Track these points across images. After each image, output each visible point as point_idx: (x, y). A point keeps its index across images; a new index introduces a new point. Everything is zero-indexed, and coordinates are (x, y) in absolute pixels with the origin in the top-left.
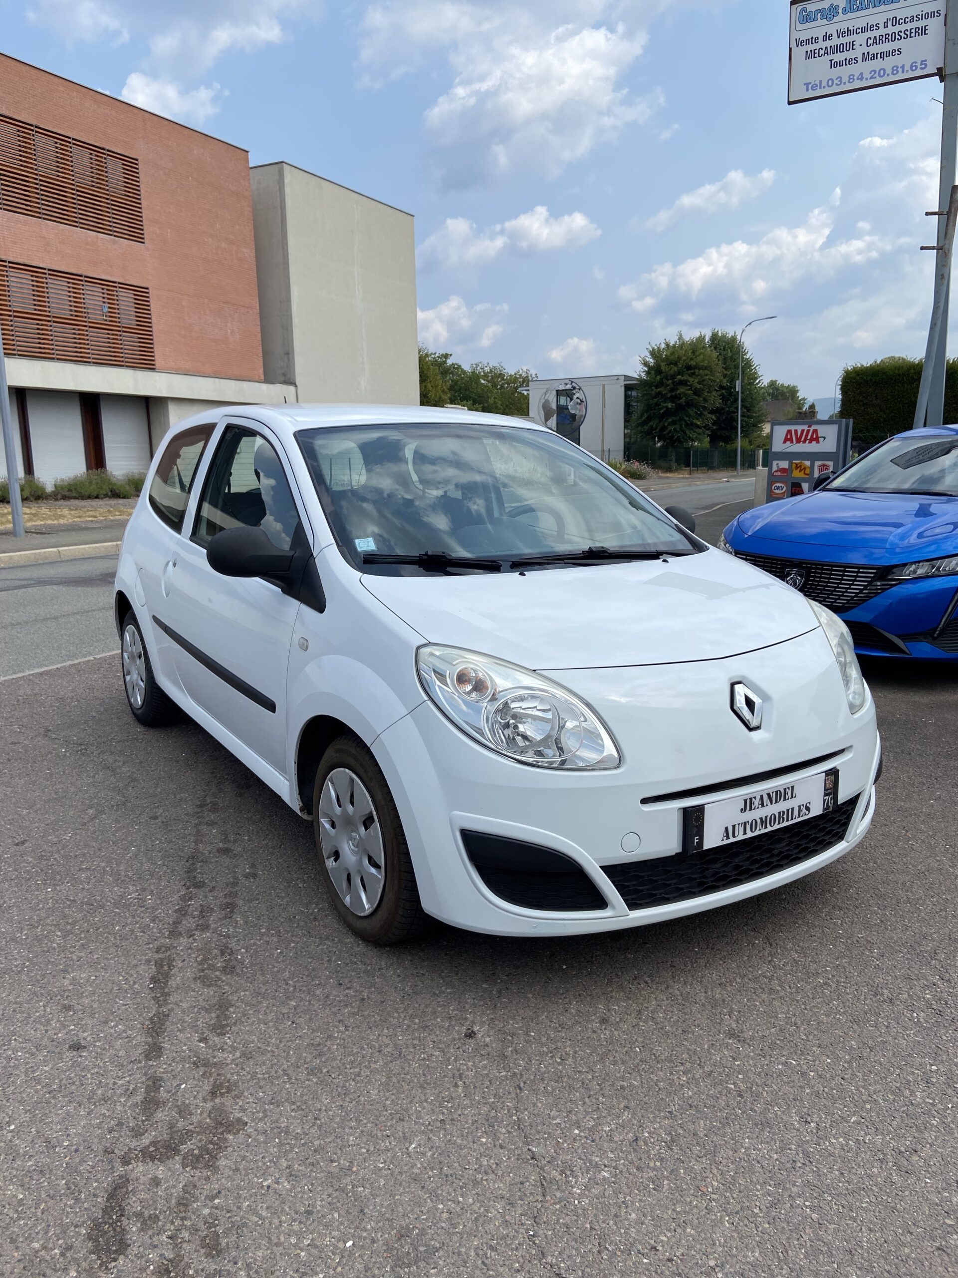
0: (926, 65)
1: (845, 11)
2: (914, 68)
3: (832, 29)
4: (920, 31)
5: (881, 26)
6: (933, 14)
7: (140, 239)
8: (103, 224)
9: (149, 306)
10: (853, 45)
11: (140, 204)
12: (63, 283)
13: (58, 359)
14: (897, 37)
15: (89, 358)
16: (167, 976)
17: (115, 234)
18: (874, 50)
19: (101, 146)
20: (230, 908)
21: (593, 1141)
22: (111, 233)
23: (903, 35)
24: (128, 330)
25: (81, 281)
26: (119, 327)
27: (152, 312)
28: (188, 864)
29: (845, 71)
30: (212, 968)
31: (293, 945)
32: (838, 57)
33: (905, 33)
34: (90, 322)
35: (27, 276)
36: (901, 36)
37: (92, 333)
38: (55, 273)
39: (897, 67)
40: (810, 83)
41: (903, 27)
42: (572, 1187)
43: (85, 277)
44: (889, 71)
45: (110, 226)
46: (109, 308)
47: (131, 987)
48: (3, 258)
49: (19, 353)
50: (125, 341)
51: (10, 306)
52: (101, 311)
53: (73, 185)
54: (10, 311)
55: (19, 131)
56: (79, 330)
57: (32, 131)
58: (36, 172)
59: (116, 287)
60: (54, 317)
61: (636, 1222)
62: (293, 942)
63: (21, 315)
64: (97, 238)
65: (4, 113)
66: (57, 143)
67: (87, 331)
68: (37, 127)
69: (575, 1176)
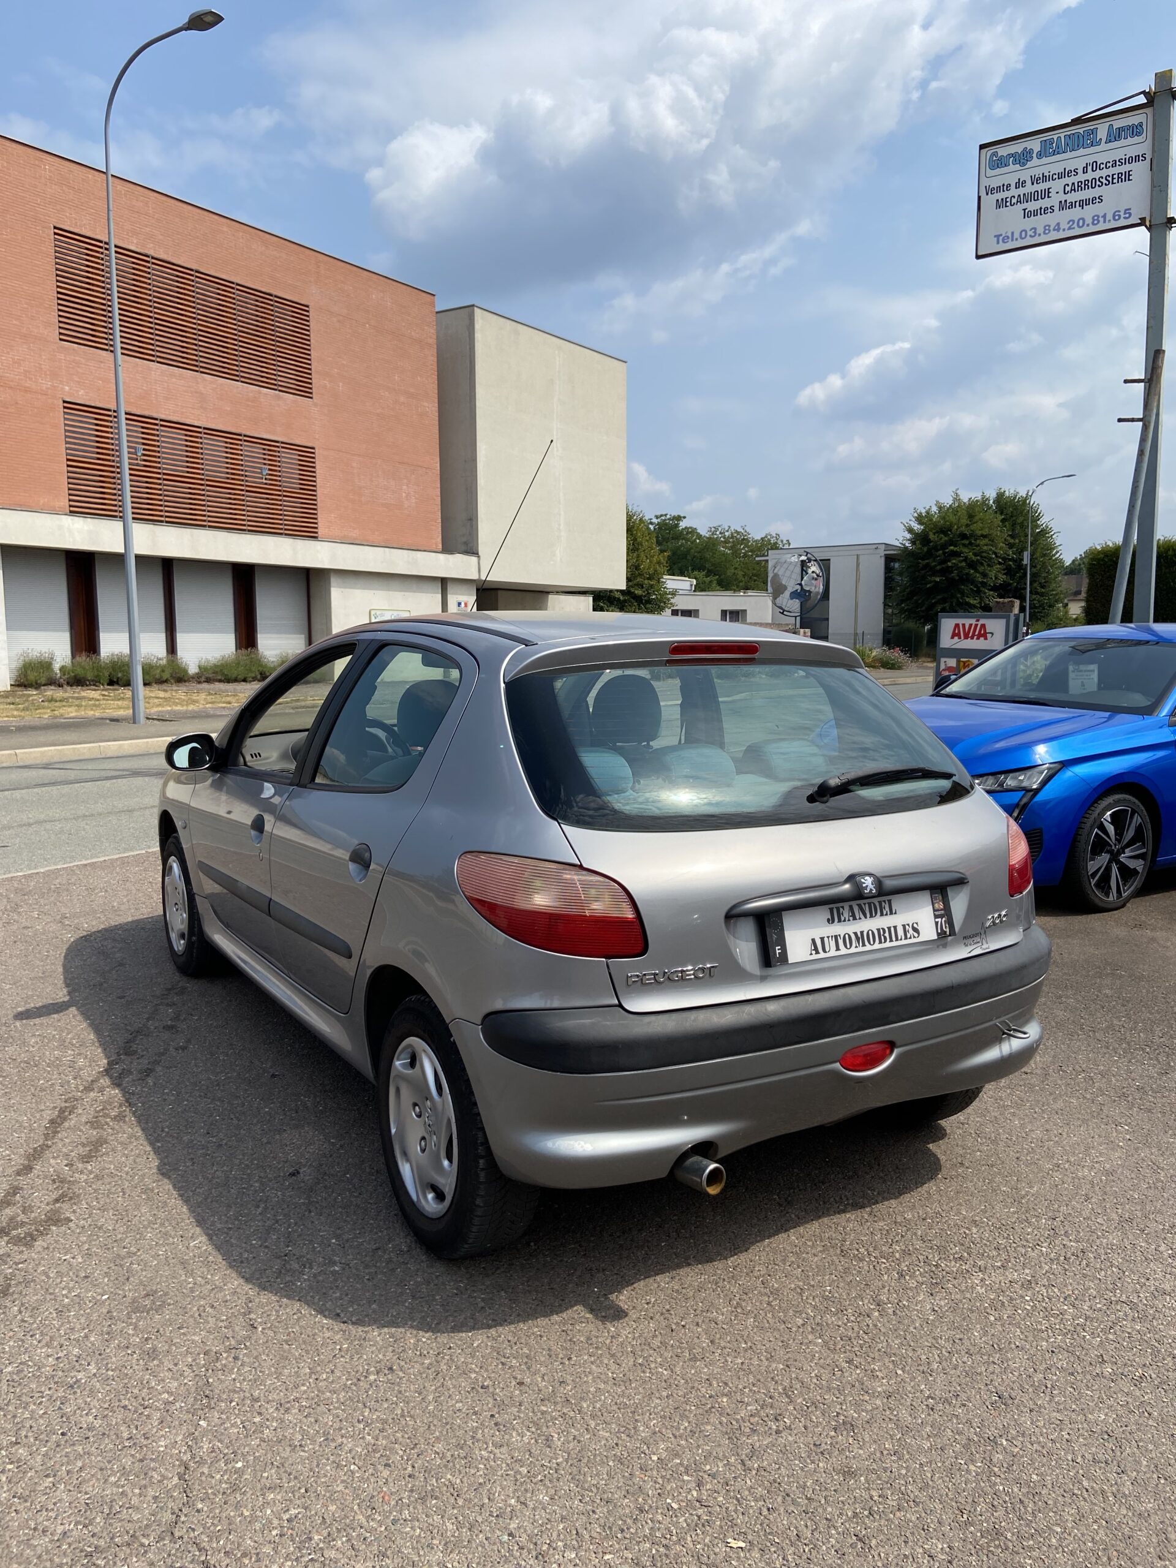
0: (1130, 214)
1: (1040, 156)
2: (1117, 217)
3: (1025, 175)
4: (1123, 177)
5: (1080, 171)
6: (1137, 158)
7: (305, 393)
8: (267, 378)
9: (314, 467)
10: (1049, 193)
11: (309, 355)
12: (220, 443)
13: (210, 527)
14: (1098, 183)
15: (244, 525)
16: (65, 1119)
17: (280, 388)
18: (1072, 197)
19: (268, 291)
22: (275, 387)
23: (1104, 181)
24: (288, 494)
25: (240, 440)
26: (280, 491)
27: (317, 475)
28: (130, 1036)
29: (1040, 221)
30: (106, 1116)
31: (186, 1103)
32: (1032, 206)
33: (1106, 179)
34: (247, 486)
35: (180, 435)
36: (1102, 183)
37: (249, 498)
38: (211, 432)
39: (1098, 216)
40: (1001, 235)
41: (1104, 173)
43: (245, 436)
44: (1089, 221)
45: (275, 380)
46: (270, 470)
47: (30, 1125)
48: (155, 415)
49: (167, 519)
50: (285, 506)
51: (160, 468)
52: (261, 473)
53: (236, 335)
54: (159, 473)
55: (177, 276)
56: (235, 494)
57: (192, 275)
58: (194, 321)
59: (278, 447)
60: (207, 480)
61: (336, 1298)
62: (187, 1100)
63: (171, 477)
64: (260, 392)
65: (162, 256)
66: (219, 289)
67: (243, 495)
68: (197, 272)
69: (311, 1268)
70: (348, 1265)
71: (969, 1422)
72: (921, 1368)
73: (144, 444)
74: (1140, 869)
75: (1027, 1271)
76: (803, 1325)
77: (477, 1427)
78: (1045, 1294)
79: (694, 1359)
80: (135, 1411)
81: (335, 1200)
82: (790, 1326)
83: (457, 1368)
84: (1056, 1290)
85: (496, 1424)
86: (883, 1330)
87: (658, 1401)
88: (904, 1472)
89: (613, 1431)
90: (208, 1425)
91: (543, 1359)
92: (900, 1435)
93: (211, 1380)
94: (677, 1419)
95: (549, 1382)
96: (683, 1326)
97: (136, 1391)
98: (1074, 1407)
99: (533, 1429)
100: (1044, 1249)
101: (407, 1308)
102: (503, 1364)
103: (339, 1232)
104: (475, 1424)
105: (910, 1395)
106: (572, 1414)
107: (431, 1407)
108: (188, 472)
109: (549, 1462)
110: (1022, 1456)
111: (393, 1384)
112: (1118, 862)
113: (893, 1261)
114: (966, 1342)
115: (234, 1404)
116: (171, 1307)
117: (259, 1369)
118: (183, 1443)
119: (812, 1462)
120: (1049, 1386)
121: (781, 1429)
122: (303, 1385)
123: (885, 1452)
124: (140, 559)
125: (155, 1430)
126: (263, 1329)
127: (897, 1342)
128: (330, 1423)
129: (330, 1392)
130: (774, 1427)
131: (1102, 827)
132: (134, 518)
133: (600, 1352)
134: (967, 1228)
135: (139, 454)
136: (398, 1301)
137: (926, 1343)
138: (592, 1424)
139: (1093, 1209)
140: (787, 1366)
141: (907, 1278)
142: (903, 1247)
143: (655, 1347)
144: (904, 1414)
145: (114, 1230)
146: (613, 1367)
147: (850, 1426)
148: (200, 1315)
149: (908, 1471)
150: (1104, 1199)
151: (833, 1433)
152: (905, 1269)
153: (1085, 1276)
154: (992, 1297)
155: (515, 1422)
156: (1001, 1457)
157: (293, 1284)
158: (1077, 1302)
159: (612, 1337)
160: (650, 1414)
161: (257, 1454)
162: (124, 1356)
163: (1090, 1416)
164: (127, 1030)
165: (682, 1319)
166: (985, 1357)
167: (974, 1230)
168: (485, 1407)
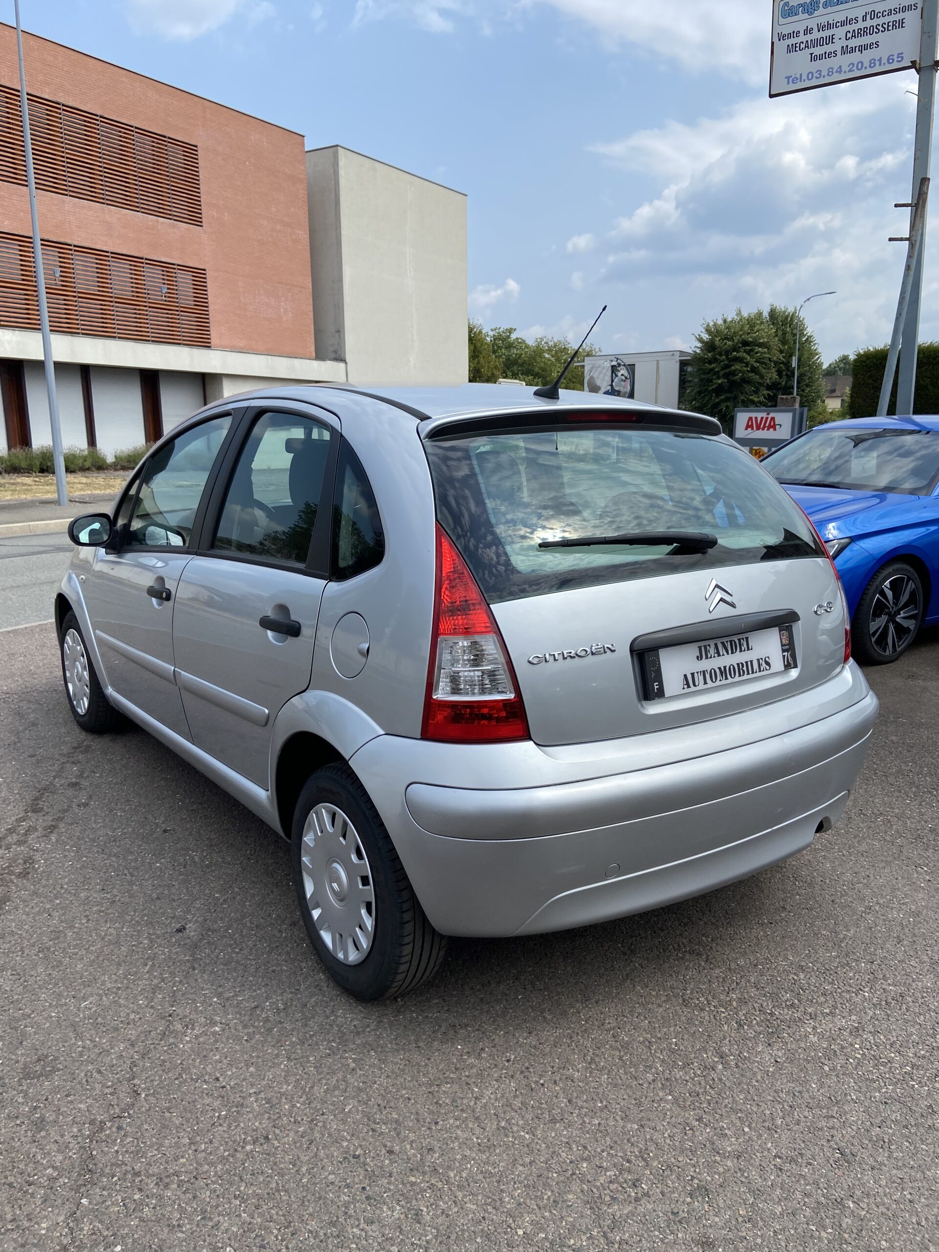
0: (902, 58)
1: (825, 6)
2: (891, 61)
3: (812, 23)
4: (897, 25)
5: (860, 19)
6: (910, 8)
7: (198, 222)
8: (163, 209)
9: (206, 286)
10: (833, 39)
11: (199, 189)
12: (125, 265)
13: (119, 338)
14: (875, 30)
15: (148, 336)
17: (175, 219)
18: (854, 43)
19: (162, 134)
20: (52, 828)
21: (224, 1006)
22: (171, 217)
23: (881, 28)
24: (185, 310)
25: (142, 263)
26: (177, 307)
27: (209, 293)
28: (38, 794)
29: (824, 65)
30: (11, 873)
31: (84, 859)
32: (818, 51)
33: (882, 27)
34: (149, 302)
35: (91, 259)
36: (879, 30)
37: (151, 313)
38: (117, 255)
39: (875, 60)
40: (791, 77)
41: (881, 21)
42: (186, 1036)
43: (146, 259)
44: (866, 64)
45: (170, 210)
46: (168, 289)
48: (69, 242)
49: (83, 331)
50: (182, 320)
51: (75, 287)
52: (161, 292)
53: (135, 171)
54: (75, 292)
55: (85, 121)
56: (139, 310)
57: (97, 120)
58: (100, 160)
59: (174, 269)
60: (115, 298)
61: (216, 1061)
62: (86, 857)
63: (85, 296)
64: (157, 222)
65: (70, 104)
66: (120, 132)
67: (147, 311)
68: (101, 117)
69: (193, 1029)
70: (228, 1025)
71: (816, 1183)
72: (767, 1124)
73: (61, 267)
74: (912, 627)
75: (854, 1017)
76: (654, 1081)
77: (349, 1202)
78: (872, 1041)
79: (553, 1121)
80: (21, 1189)
81: (217, 957)
82: (641, 1082)
83: (330, 1135)
84: (882, 1037)
85: (368, 1198)
86: (728, 1084)
87: (521, 1168)
88: (759, 1241)
89: (479, 1203)
90: (90, 1203)
91: (411, 1124)
92: (752, 1199)
93: (94, 1153)
94: (540, 1188)
95: (417, 1149)
96: (542, 1085)
97: (22, 1166)
98: (912, 1163)
99: (403, 1203)
100: (866, 994)
101: (283, 1070)
102: (373, 1130)
103: (220, 990)
104: (347, 1198)
105: (758, 1154)
106: (440, 1185)
107: (304, 1180)
108: (99, 291)
109: (419, 1240)
110: (869, 1220)
111: (268, 1154)
112: (894, 622)
113: (731, 1010)
114: (806, 1095)
115: (115, 1179)
116: (61, 1072)
117: (141, 1140)
118: (65, 1225)
119: (672, 1233)
120: (886, 1140)
121: (639, 1195)
122: (183, 1157)
123: (740, 1219)
124: (58, 366)
125: (38, 1210)
126: (146, 1095)
127: (741, 1097)
128: (208, 1200)
129: (208, 1165)
130: (633, 1194)
131: (883, 593)
132: (51, 331)
133: (464, 1115)
134: (795, 974)
135: (58, 274)
136: (274, 1063)
137: (769, 1098)
138: (460, 1195)
139: (905, 952)
140: (641, 1126)
141: (746, 1027)
142: (739, 996)
143: (515, 1108)
144: (754, 1174)
145: (12, 991)
146: (478, 1131)
147: (703, 1191)
148: (87, 1081)
149: (763, 1241)
150: (914, 941)
151: (689, 1200)
152: (743, 1018)
153: (906, 1021)
154: (825, 1046)
155: (385, 1195)
156: (850, 1222)
157: (176, 1046)
158: (902, 1049)
159: (476, 1098)
160: (515, 1183)
161: (136, 1236)
162: (12, 1127)
163: (928, 1173)
164: (35, 787)
165: (541, 1076)
166: (824, 1111)
167: (802, 976)
168: (356, 1180)
